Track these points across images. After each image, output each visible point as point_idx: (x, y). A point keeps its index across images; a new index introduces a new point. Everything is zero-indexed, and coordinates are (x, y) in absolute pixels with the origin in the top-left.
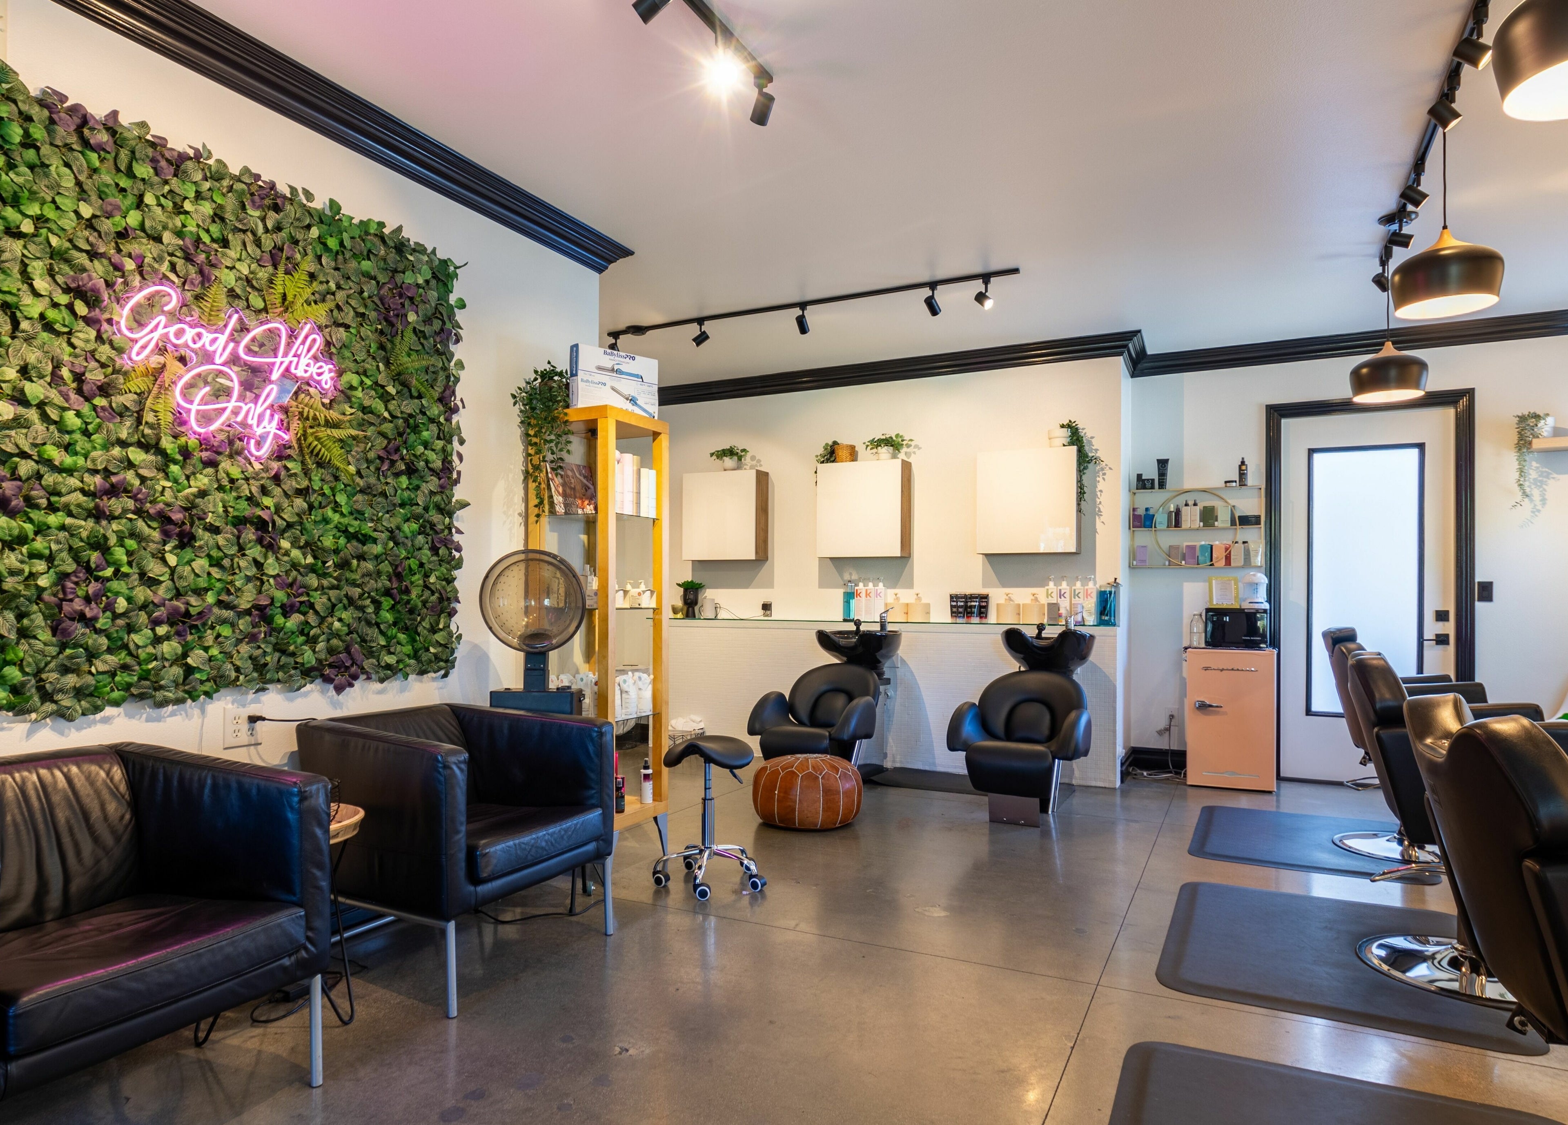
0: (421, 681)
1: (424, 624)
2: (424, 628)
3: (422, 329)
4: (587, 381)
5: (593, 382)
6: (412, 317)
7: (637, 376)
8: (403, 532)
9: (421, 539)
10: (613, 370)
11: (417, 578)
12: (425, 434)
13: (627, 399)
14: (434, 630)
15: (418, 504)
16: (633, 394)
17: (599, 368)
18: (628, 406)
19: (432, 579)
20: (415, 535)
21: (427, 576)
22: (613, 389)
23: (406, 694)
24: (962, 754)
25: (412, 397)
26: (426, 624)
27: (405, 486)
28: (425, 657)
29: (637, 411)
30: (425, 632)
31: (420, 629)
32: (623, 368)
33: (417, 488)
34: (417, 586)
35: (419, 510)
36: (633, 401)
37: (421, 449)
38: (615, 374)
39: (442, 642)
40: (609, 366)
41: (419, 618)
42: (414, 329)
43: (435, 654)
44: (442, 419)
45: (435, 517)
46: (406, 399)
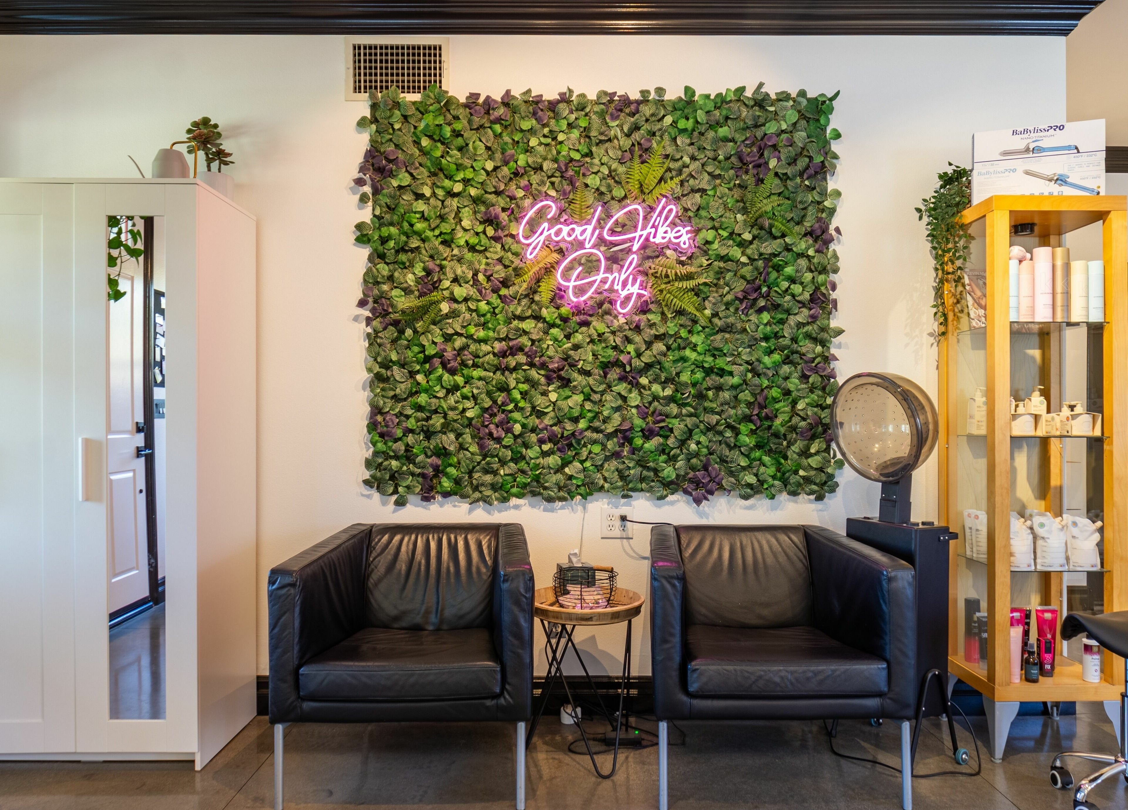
0: (796, 502)
1: (793, 448)
2: (794, 452)
3: (785, 171)
4: (988, 173)
5: (995, 172)
6: (773, 163)
7: (1069, 148)
8: (763, 363)
9: (786, 369)
10: (1027, 150)
11: (783, 406)
12: (789, 270)
13: (1050, 180)
14: (805, 453)
15: (784, 337)
16: (1060, 171)
17: (1005, 153)
18: (1055, 189)
19: (800, 406)
20: (777, 366)
21: (794, 403)
22: (1027, 173)
23: (778, 512)
25: (775, 238)
26: (795, 448)
27: (765, 321)
28: (793, 479)
29: (1068, 191)
30: (795, 455)
31: (789, 453)
32: (1045, 143)
33: (782, 322)
34: (784, 412)
35: (787, 342)
36: (1061, 180)
37: (785, 284)
38: (1031, 155)
39: (815, 466)
40: (1022, 146)
41: (785, 443)
42: (776, 174)
43: (803, 477)
44: (811, 252)
45: (806, 347)
46: (766, 241)
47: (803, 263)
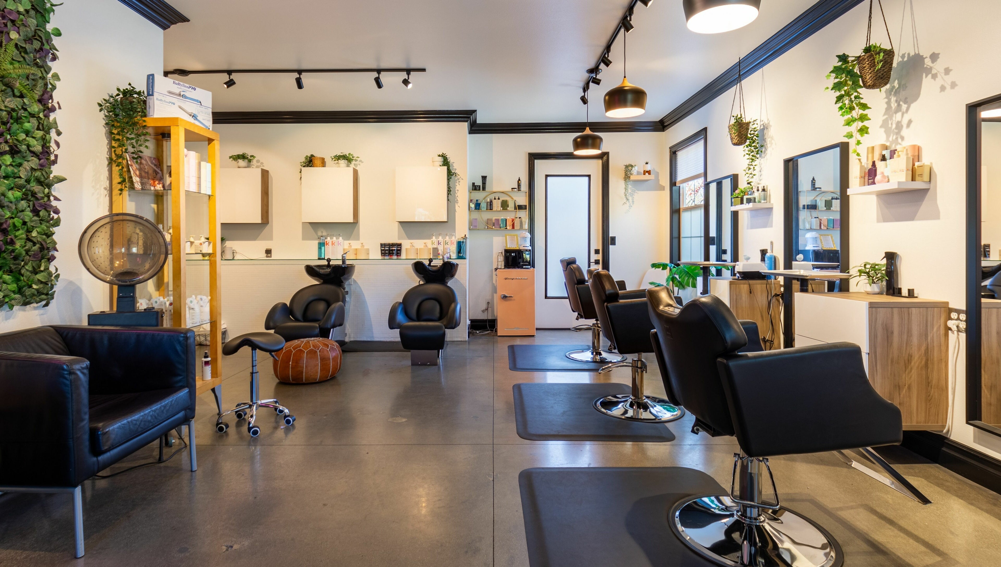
0: (24, 310)
1: (27, 267)
2: (27, 270)
3: (24, 46)
4: (161, 100)
5: (165, 101)
6: (14, 35)
7: (197, 101)
8: (8, 198)
9: (23, 204)
10: (180, 95)
11: (21, 233)
12: (27, 125)
13: (190, 115)
14: (35, 271)
15: (20, 177)
16: (194, 112)
17: (170, 92)
18: (191, 120)
19: (34, 234)
20: (18, 200)
21: (29, 231)
22: (180, 107)
23: (12, 321)
24: (398, 331)
25: (14, 96)
26: (29, 267)
27: (9, 163)
28: (28, 292)
29: (197, 123)
30: (28, 273)
31: (23, 271)
32: (187, 94)
33: (20, 165)
34: (21, 239)
35: (22, 182)
36: (194, 117)
37: (22, 136)
38: (181, 98)
39: (43, 280)
40: (177, 91)
41: (23, 263)
42: (16, 45)
43: (37, 290)
44: (41, 115)
45: (36, 188)
46: (10, 96)
47: (34, 121)
